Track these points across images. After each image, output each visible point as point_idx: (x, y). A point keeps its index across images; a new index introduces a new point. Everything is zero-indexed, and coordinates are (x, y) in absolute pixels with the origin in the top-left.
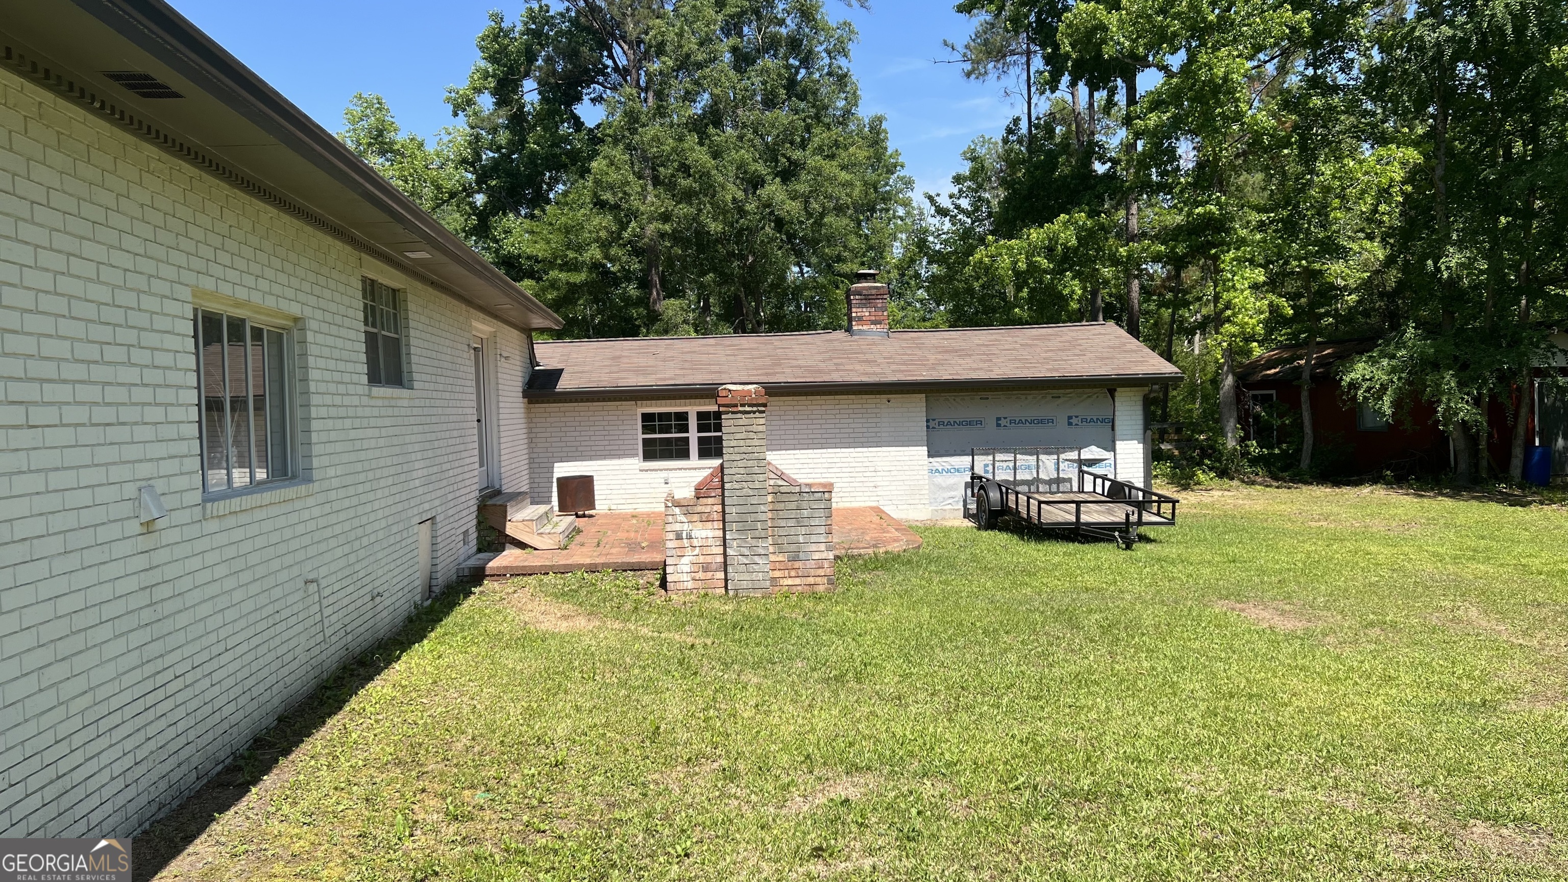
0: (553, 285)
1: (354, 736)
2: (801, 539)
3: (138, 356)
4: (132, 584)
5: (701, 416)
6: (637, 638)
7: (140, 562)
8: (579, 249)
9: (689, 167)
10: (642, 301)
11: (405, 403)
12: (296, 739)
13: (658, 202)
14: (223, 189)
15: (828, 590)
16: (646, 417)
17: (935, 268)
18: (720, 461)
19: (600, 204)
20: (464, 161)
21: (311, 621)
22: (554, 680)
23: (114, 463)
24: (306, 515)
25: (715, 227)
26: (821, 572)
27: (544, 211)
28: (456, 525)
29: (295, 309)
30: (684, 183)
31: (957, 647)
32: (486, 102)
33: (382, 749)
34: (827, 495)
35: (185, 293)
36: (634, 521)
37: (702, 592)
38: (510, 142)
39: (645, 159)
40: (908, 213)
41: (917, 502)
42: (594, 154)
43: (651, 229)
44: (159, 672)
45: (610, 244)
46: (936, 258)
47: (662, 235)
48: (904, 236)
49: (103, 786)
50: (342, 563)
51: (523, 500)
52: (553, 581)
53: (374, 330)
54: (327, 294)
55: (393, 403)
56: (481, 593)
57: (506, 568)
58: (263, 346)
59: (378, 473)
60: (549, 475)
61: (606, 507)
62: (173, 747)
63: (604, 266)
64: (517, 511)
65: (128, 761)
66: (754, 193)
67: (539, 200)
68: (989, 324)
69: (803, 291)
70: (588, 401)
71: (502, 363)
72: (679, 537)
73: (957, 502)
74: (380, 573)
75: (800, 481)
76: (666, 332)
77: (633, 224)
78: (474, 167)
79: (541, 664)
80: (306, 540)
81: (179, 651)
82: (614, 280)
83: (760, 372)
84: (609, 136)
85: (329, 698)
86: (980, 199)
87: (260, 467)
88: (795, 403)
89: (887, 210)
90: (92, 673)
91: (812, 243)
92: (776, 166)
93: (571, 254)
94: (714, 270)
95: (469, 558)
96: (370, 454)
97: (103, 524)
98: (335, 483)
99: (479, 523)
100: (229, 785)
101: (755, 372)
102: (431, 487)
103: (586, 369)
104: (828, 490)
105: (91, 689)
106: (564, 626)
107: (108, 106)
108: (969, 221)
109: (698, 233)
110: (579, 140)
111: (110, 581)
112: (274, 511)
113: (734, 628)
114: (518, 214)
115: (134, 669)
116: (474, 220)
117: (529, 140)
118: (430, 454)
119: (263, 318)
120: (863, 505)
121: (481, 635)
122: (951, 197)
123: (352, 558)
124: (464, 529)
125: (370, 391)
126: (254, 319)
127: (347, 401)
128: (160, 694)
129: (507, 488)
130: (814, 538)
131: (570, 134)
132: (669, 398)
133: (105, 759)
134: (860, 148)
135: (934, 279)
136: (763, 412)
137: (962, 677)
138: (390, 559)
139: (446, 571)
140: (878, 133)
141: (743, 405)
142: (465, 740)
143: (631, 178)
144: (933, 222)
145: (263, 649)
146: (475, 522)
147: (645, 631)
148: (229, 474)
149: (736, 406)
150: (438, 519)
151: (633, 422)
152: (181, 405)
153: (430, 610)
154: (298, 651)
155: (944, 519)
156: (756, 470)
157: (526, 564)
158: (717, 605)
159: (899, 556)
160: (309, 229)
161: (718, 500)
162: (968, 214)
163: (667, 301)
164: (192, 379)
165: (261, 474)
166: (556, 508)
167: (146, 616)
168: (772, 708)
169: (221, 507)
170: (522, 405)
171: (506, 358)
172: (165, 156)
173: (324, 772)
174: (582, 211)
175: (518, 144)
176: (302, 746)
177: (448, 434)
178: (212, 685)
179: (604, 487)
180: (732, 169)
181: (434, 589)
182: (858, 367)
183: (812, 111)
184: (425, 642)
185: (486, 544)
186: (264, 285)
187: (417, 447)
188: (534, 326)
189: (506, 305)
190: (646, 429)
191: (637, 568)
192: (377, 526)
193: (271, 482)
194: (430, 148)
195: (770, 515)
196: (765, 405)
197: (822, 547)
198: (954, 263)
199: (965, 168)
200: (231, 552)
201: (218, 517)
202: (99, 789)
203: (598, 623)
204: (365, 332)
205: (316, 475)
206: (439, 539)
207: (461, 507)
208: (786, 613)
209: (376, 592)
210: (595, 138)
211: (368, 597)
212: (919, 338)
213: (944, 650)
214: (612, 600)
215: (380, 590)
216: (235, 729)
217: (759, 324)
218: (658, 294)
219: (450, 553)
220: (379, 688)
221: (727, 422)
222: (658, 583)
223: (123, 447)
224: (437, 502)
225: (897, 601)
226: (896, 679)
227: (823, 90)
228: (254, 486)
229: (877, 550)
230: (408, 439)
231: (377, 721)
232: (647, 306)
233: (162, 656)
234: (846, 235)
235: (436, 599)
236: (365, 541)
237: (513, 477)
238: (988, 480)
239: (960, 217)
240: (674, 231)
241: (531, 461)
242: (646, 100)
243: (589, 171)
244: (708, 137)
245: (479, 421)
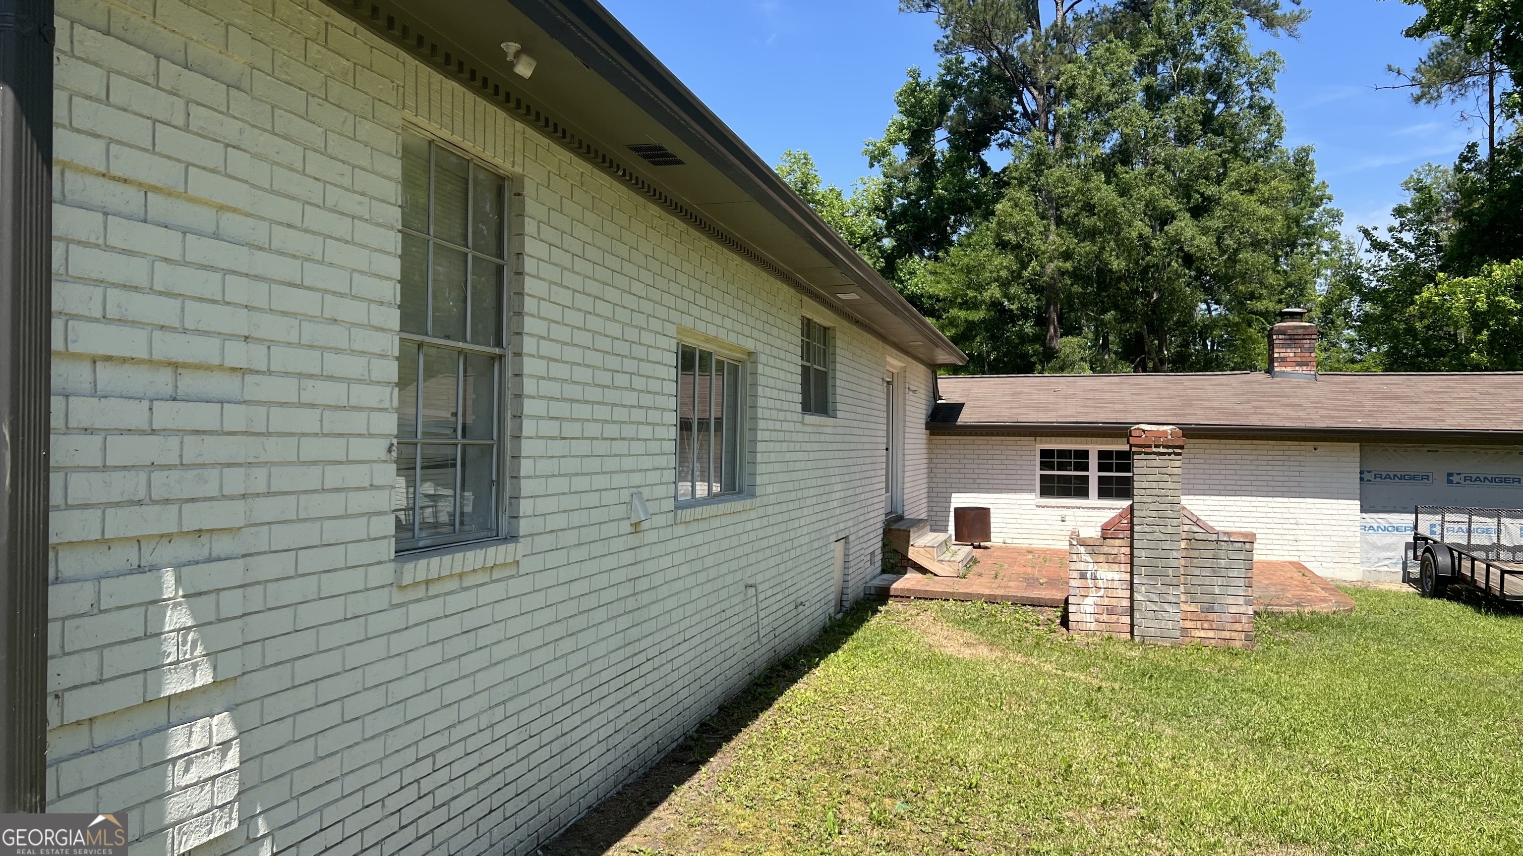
0: (952, 322)
1: (784, 732)
2: (1217, 590)
3: (639, 383)
4: (619, 576)
5: (1102, 454)
6: (1040, 674)
7: (628, 557)
8: (980, 288)
9: (1094, 207)
10: (1039, 338)
11: (830, 430)
12: (735, 728)
13: (1058, 240)
14: (703, 241)
15: (1246, 647)
16: (1045, 453)
17: (1368, 307)
18: (1130, 502)
19: (1002, 245)
20: (877, 208)
21: (747, 623)
22: (962, 704)
23: (616, 472)
24: (749, 526)
25: (1117, 264)
26: (1238, 627)
27: (947, 252)
28: (865, 545)
29: (750, 345)
30: (1087, 221)
31: (1404, 724)
32: (900, 153)
33: (809, 748)
34: (1248, 546)
35: (671, 330)
36: (1030, 557)
37: (1106, 635)
38: (920, 189)
39: (1050, 200)
40: (1335, 248)
41: (1346, 560)
42: (1000, 197)
43: (1051, 267)
44: (636, 654)
45: (1009, 284)
46: (1370, 295)
47: (1063, 273)
48: (1329, 272)
49: (592, 747)
50: (774, 572)
51: (923, 527)
52: (954, 608)
53: (808, 364)
54: (775, 331)
55: (820, 430)
56: (887, 612)
57: (909, 590)
58: (723, 375)
59: (806, 493)
60: (946, 505)
61: (1001, 540)
62: (642, 721)
63: (1001, 304)
64: (918, 537)
65: (610, 729)
66: (1161, 230)
67: (943, 242)
68: (1434, 368)
69: (1212, 329)
70: (987, 435)
71: (910, 396)
72: (1083, 576)
73: (1396, 564)
74: (803, 584)
75: (1217, 529)
76: (1062, 369)
77: (1034, 263)
78: (885, 213)
79: (948, 687)
80: (748, 549)
81: (650, 638)
82: (1011, 317)
83: (1168, 412)
84: (1015, 178)
85: (760, 695)
86: (1426, 232)
87: (715, 482)
88: (1239, 447)
89: (1310, 245)
90: (590, 648)
91: (1224, 280)
92: (1188, 202)
93: (971, 293)
94: (1116, 307)
95: (875, 577)
96: (800, 475)
97: (606, 522)
98: (773, 499)
99: (884, 546)
100: (682, 761)
101: (1163, 413)
102: (846, 509)
103: (989, 403)
104: (1249, 540)
105: (589, 662)
106: (967, 653)
107: (628, 174)
108: (1413, 256)
109: (1100, 271)
110: (985, 184)
111: (607, 571)
112: (726, 520)
113: (1143, 675)
114: (922, 255)
115: (618, 649)
116: (882, 263)
117: (938, 186)
118: (847, 478)
119: (726, 352)
120: (1280, 559)
121: (890, 652)
122: (1391, 230)
123: (782, 568)
124: (871, 550)
125: (803, 418)
126: (720, 353)
127: (786, 426)
128: (635, 673)
129: (908, 515)
130: (1231, 590)
131: (976, 179)
132: (1070, 435)
133: (595, 724)
134: (1283, 181)
135: (1367, 318)
136: (1180, 454)
137: (1413, 757)
138: (811, 572)
139: (854, 591)
140: (1304, 166)
141: (1157, 446)
142: (882, 751)
143: (1034, 218)
144: (1365, 257)
145: (711, 644)
146: (880, 544)
147: (1047, 667)
148: (693, 487)
149: (1150, 446)
150: (851, 538)
151: (1031, 458)
152: (664, 425)
153: (842, 624)
154: (737, 648)
155: (1377, 582)
156: (1169, 514)
157: (928, 588)
158: (1122, 650)
159: (1328, 617)
160: (764, 275)
161: (1127, 542)
162: (1412, 249)
163: (1064, 339)
164: (672, 403)
165: (716, 488)
166: (953, 537)
167: (631, 604)
168: (1191, 762)
169: (687, 514)
170: (924, 437)
171: (914, 391)
172: (664, 214)
173: (760, 762)
174: (985, 252)
175: (927, 190)
176: (740, 735)
177: (862, 461)
178: (673, 671)
179: (1000, 520)
180: (1141, 206)
181: (845, 603)
182: (1280, 411)
183: (1229, 145)
184: (840, 652)
185: (889, 566)
186: (728, 323)
187: (837, 471)
188: (940, 362)
189: (917, 342)
190: (1044, 465)
191: (1036, 604)
192: (803, 540)
193: (724, 495)
194: (846, 198)
195: (1183, 562)
196: (1182, 447)
197: (1241, 600)
198: (1393, 301)
199: (1407, 199)
200: (692, 554)
201: (685, 522)
202: (589, 750)
203: (1000, 654)
204: (802, 366)
205: (759, 491)
206: (851, 558)
207: (870, 529)
208: (1198, 666)
209: (799, 601)
210: (1001, 182)
211: (793, 606)
212: (1353, 382)
213: (1388, 725)
214: (1012, 632)
215: (802, 599)
216: (687, 712)
217: (1162, 362)
218: (1055, 331)
219: (859, 571)
220: (803, 691)
221: (1139, 464)
222: (1058, 621)
223: (623, 458)
224: (850, 523)
225: (1327, 665)
226: (1332, 750)
227: (1243, 124)
228: (712, 498)
229: (1301, 610)
230: (831, 463)
231: (803, 721)
232: (1043, 344)
233: (639, 640)
234: (1263, 271)
235: (846, 613)
236: (793, 554)
237: (914, 505)
238: (1435, 542)
239: (1401, 251)
240: (1075, 268)
241: (930, 490)
242: (1053, 143)
243: (993, 213)
244: (1116, 175)
245: (887, 449)
